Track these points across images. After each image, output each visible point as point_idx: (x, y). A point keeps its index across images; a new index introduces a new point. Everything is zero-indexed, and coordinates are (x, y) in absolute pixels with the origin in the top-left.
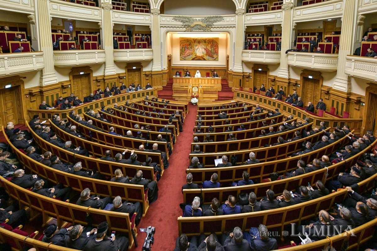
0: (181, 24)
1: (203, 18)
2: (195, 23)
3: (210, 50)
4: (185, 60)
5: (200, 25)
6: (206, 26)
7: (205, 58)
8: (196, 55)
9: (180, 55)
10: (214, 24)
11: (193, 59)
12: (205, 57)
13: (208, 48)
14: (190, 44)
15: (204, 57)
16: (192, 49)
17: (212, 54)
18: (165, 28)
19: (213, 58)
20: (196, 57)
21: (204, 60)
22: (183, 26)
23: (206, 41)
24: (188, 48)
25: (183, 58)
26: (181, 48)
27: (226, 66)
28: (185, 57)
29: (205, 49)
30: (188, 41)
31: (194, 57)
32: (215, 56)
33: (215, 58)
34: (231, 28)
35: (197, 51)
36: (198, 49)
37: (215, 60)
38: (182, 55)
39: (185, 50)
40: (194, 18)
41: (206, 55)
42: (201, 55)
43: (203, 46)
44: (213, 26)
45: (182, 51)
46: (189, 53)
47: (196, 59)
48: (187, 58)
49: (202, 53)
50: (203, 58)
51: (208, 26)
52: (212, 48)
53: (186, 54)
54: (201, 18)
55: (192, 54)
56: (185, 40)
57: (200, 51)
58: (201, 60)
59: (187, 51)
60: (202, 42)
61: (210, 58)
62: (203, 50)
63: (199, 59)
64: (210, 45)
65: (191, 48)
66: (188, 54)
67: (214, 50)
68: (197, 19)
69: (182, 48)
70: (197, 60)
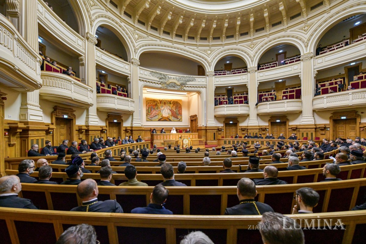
0: (158, 80)
1: (177, 77)
2: (171, 81)
3: (175, 111)
4: (151, 121)
5: (175, 83)
6: (181, 84)
7: (170, 119)
8: (162, 116)
9: (147, 116)
10: (187, 83)
11: (160, 120)
12: (172, 118)
13: (173, 109)
14: (156, 105)
15: (169, 117)
16: (159, 110)
17: (177, 115)
18: (142, 82)
19: (178, 119)
20: (163, 118)
21: (170, 120)
22: (159, 83)
23: (171, 102)
24: (154, 109)
25: (149, 119)
26: (147, 109)
27: (189, 127)
28: (151, 118)
29: (170, 110)
30: (154, 102)
31: (160, 117)
32: (179, 117)
33: (179, 119)
34: (202, 88)
35: (163, 112)
36: (164, 110)
37: (179, 121)
38: (148, 115)
39: (151, 111)
40: (169, 76)
41: (172, 116)
42: (166, 116)
43: (169, 107)
44: (186, 85)
45: (148, 111)
46: (155, 113)
47: (162, 119)
48: (153, 119)
49: (167, 114)
50: (169, 119)
51: (182, 85)
52: (177, 110)
53: (152, 114)
54: (175, 77)
55: (159, 114)
56: (151, 100)
57: (166, 112)
58: (167, 121)
59: (153, 111)
60: (167, 103)
61: (176, 119)
62: (169, 111)
63: (165, 120)
64: (174, 107)
65: (158, 108)
66: (155, 115)
67: (178, 111)
68: (172, 77)
69: (149, 108)
70: (163, 121)
